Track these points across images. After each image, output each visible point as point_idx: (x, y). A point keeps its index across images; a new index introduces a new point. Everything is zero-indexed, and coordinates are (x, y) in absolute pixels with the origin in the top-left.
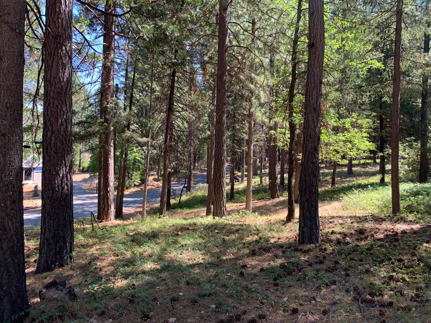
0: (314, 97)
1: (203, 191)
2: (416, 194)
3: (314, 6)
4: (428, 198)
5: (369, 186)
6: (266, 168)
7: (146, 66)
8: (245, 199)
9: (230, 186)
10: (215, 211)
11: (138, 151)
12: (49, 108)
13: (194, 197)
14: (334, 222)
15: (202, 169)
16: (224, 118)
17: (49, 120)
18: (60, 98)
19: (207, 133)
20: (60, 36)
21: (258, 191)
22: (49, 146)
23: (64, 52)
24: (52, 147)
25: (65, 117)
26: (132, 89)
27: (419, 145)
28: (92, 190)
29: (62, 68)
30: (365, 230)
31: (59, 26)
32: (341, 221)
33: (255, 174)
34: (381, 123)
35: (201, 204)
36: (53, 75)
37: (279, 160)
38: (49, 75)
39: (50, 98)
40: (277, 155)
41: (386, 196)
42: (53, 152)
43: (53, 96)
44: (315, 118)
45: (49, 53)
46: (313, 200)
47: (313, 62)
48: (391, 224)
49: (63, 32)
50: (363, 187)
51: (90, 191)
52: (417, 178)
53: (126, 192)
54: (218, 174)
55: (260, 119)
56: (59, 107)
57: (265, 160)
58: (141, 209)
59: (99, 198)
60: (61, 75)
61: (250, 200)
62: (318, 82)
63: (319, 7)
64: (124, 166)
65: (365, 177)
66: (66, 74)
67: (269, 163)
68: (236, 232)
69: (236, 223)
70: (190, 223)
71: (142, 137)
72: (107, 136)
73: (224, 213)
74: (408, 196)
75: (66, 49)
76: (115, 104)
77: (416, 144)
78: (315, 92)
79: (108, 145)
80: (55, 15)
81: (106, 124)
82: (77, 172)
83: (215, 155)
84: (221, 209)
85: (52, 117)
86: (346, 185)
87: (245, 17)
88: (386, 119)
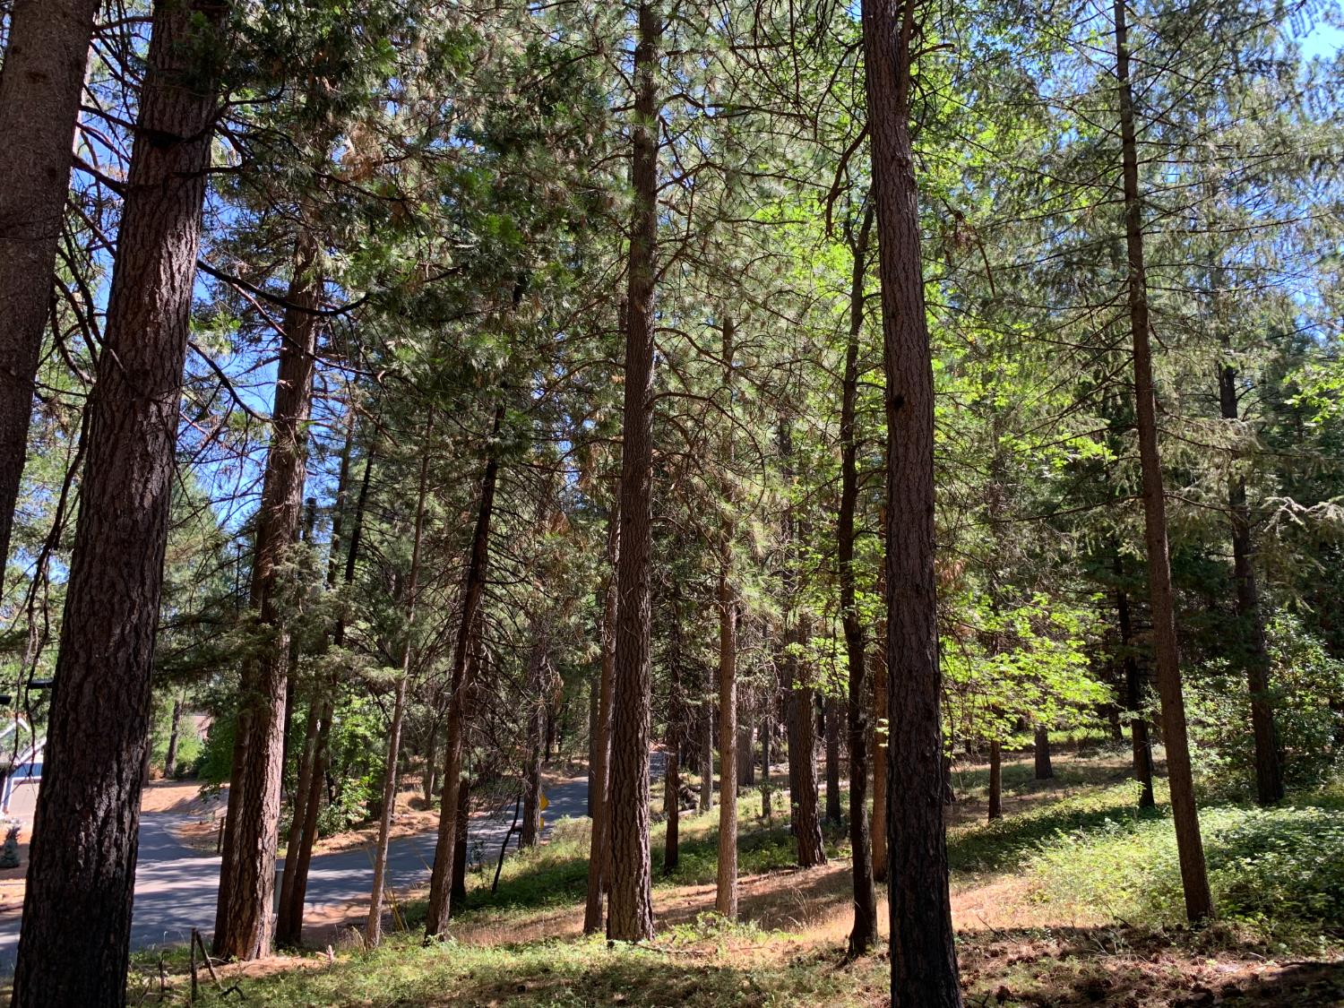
0: (914, 552)
1: (575, 844)
2: (1255, 845)
3: (898, 295)
4: (1293, 862)
5: (1107, 820)
6: (783, 757)
7: (406, 449)
8: (714, 868)
9: (665, 823)
10: (616, 918)
11: (366, 708)
12: (86, 590)
13: (543, 864)
14: (1004, 952)
15: (571, 766)
16: (645, 604)
17: (83, 628)
18: (125, 558)
19: (591, 650)
20: (146, 373)
21: (753, 842)
22: (72, 716)
23: (153, 420)
24: (80, 719)
25: (134, 618)
26: (360, 516)
27: (1245, 681)
28: (205, 840)
29: (142, 468)
30: (1107, 983)
31: (145, 346)
32: (1026, 950)
33: (747, 781)
34: (1124, 616)
35: (566, 890)
36: (110, 489)
37: (821, 734)
38: (97, 486)
39: (93, 559)
40: (813, 718)
41: (1162, 853)
42: (81, 735)
43: (104, 553)
44: (921, 617)
45: (105, 423)
46: (933, 883)
47: (901, 450)
48: (1189, 957)
49: (158, 361)
50: (1089, 822)
51: (197, 847)
52: (1251, 789)
53: (318, 850)
54: (625, 791)
55: (756, 605)
56: (120, 587)
57: (777, 732)
58: (366, 911)
59: (225, 870)
60: (137, 488)
61: (732, 876)
62: (922, 506)
63: (912, 299)
64: (317, 760)
65: (1090, 787)
66: (154, 486)
67: (790, 746)
68: (685, 998)
69: (683, 964)
70: (529, 966)
71: (381, 666)
72: (268, 663)
73: (643, 927)
74: (1230, 855)
75: (160, 410)
76: (301, 563)
77: (1235, 679)
78: (913, 536)
79: (267, 694)
80: (135, 314)
81: (268, 625)
82: (158, 780)
83: (616, 724)
84: (635, 913)
85: (92, 620)
86: (1033, 815)
87: (701, 313)
88: (1136, 605)
